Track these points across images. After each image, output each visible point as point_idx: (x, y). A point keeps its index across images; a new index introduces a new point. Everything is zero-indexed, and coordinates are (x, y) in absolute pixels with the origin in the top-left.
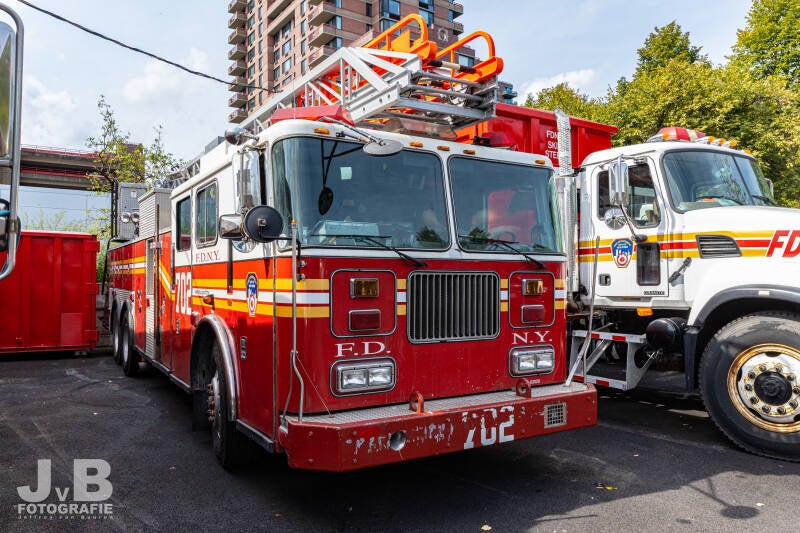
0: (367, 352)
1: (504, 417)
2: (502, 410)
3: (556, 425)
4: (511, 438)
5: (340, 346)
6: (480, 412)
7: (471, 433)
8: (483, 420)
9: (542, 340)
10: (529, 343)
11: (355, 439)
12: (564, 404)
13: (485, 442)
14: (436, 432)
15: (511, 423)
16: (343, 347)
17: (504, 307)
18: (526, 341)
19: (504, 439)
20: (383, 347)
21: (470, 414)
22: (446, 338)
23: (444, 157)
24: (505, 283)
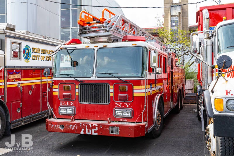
0: (68, 104)
1: (94, 127)
2: (93, 125)
3: (114, 134)
4: (97, 134)
5: (61, 102)
6: (86, 124)
7: (83, 130)
8: (87, 127)
9: (128, 106)
10: (122, 107)
11: (52, 124)
12: (118, 128)
13: (87, 133)
14: (72, 127)
15: (96, 129)
16: (62, 103)
17: (112, 95)
18: (121, 106)
19: (93, 134)
20: (72, 104)
21: (82, 124)
22: (91, 103)
23: (96, 49)
24: (112, 87)
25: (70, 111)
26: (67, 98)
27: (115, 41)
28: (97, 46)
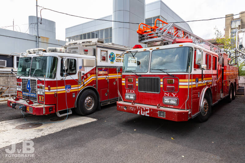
0: (131, 92)
1: (147, 110)
2: (146, 109)
3: (162, 117)
4: (148, 115)
5: (127, 90)
6: (141, 108)
7: (139, 111)
8: (141, 109)
9: (174, 96)
10: (169, 96)
11: (119, 105)
12: (165, 112)
13: (142, 114)
14: (132, 109)
15: (148, 112)
17: (162, 86)
19: (146, 115)
20: (134, 92)
21: (139, 107)
22: (146, 92)
23: (151, 51)
24: (162, 80)
25: (132, 97)
26: (130, 87)
27: (166, 44)
28: (152, 49)
